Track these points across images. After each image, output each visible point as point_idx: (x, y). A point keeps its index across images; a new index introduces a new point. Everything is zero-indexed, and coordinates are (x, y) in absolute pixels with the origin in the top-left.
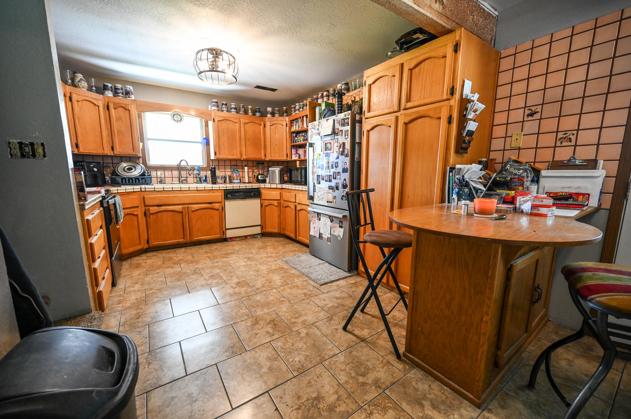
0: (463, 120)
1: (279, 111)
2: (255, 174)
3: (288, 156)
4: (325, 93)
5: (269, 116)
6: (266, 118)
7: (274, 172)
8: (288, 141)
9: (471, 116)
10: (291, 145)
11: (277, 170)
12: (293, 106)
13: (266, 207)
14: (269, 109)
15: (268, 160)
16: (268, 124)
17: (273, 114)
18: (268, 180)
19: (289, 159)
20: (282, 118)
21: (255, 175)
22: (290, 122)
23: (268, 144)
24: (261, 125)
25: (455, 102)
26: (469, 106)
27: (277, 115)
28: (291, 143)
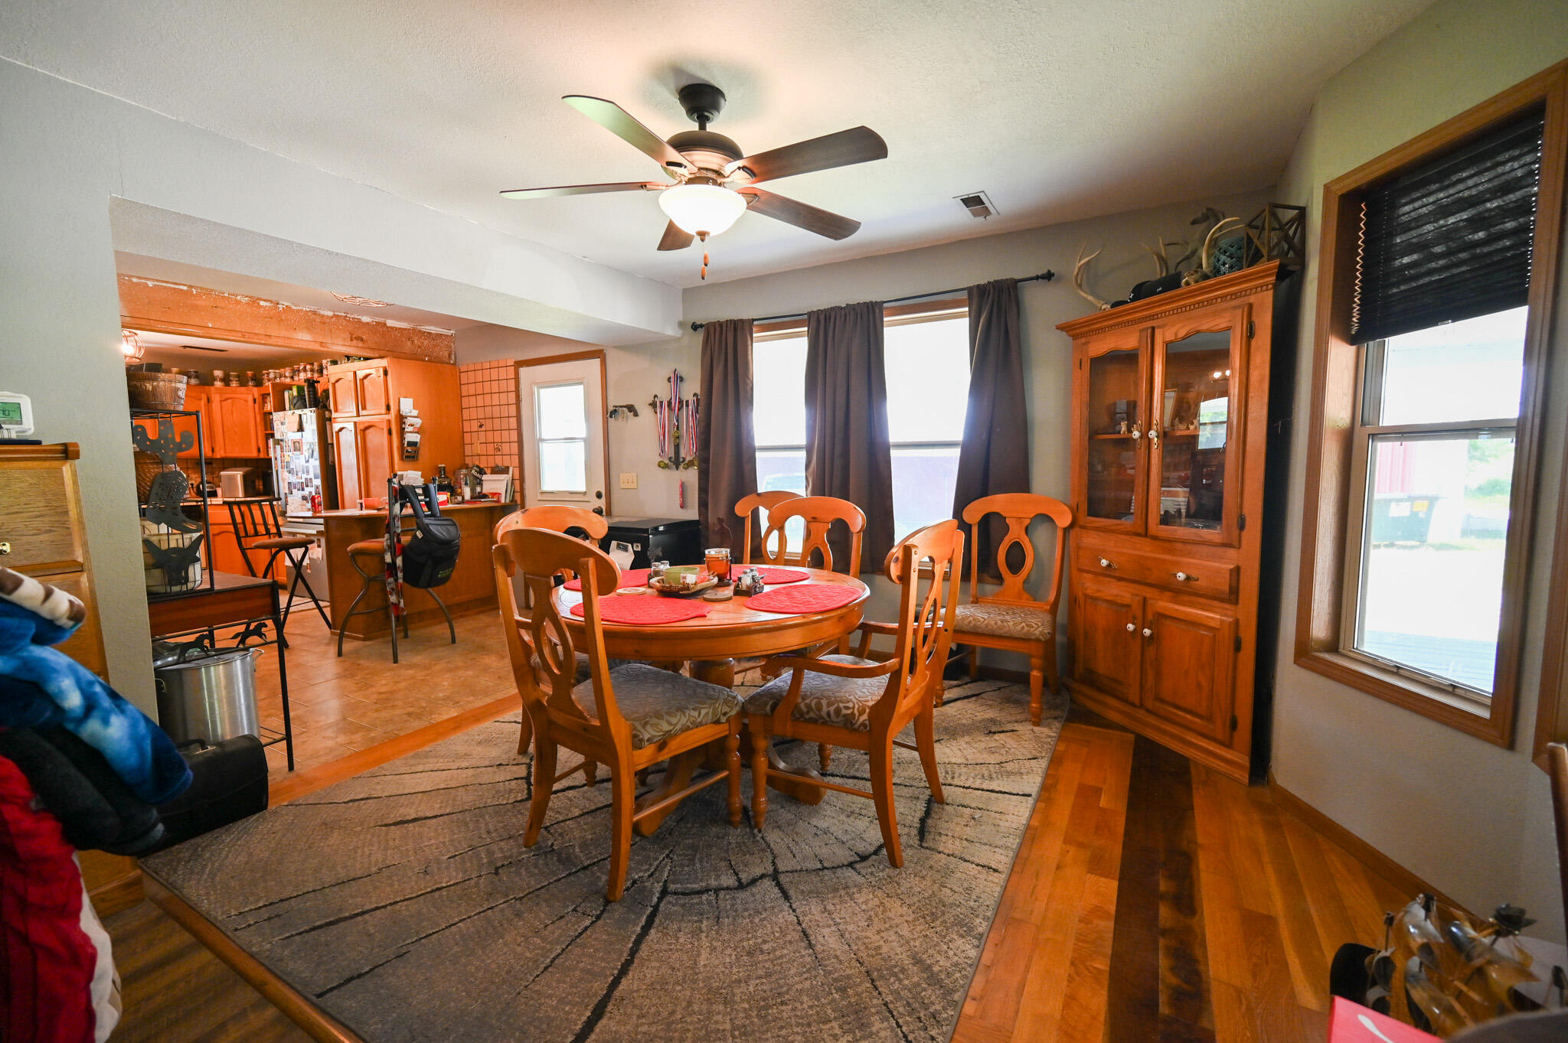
0: (402, 432)
1: (238, 376)
2: (193, 482)
3: (261, 450)
4: (308, 367)
5: (218, 384)
6: (212, 388)
7: (232, 478)
8: (259, 427)
9: (408, 429)
10: (266, 434)
11: (238, 474)
12: (264, 372)
13: (217, 538)
14: (218, 373)
15: (218, 457)
16: (216, 399)
17: (226, 380)
18: (219, 491)
19: (262, 456)
20: (243, 389)
21: (192, 485)
22: (261, 397)
23: (218, 430)
24: (201, 399)
25: (392, 415)
26: (405, 420)
27: (234, 384)
28: (266, 430)
